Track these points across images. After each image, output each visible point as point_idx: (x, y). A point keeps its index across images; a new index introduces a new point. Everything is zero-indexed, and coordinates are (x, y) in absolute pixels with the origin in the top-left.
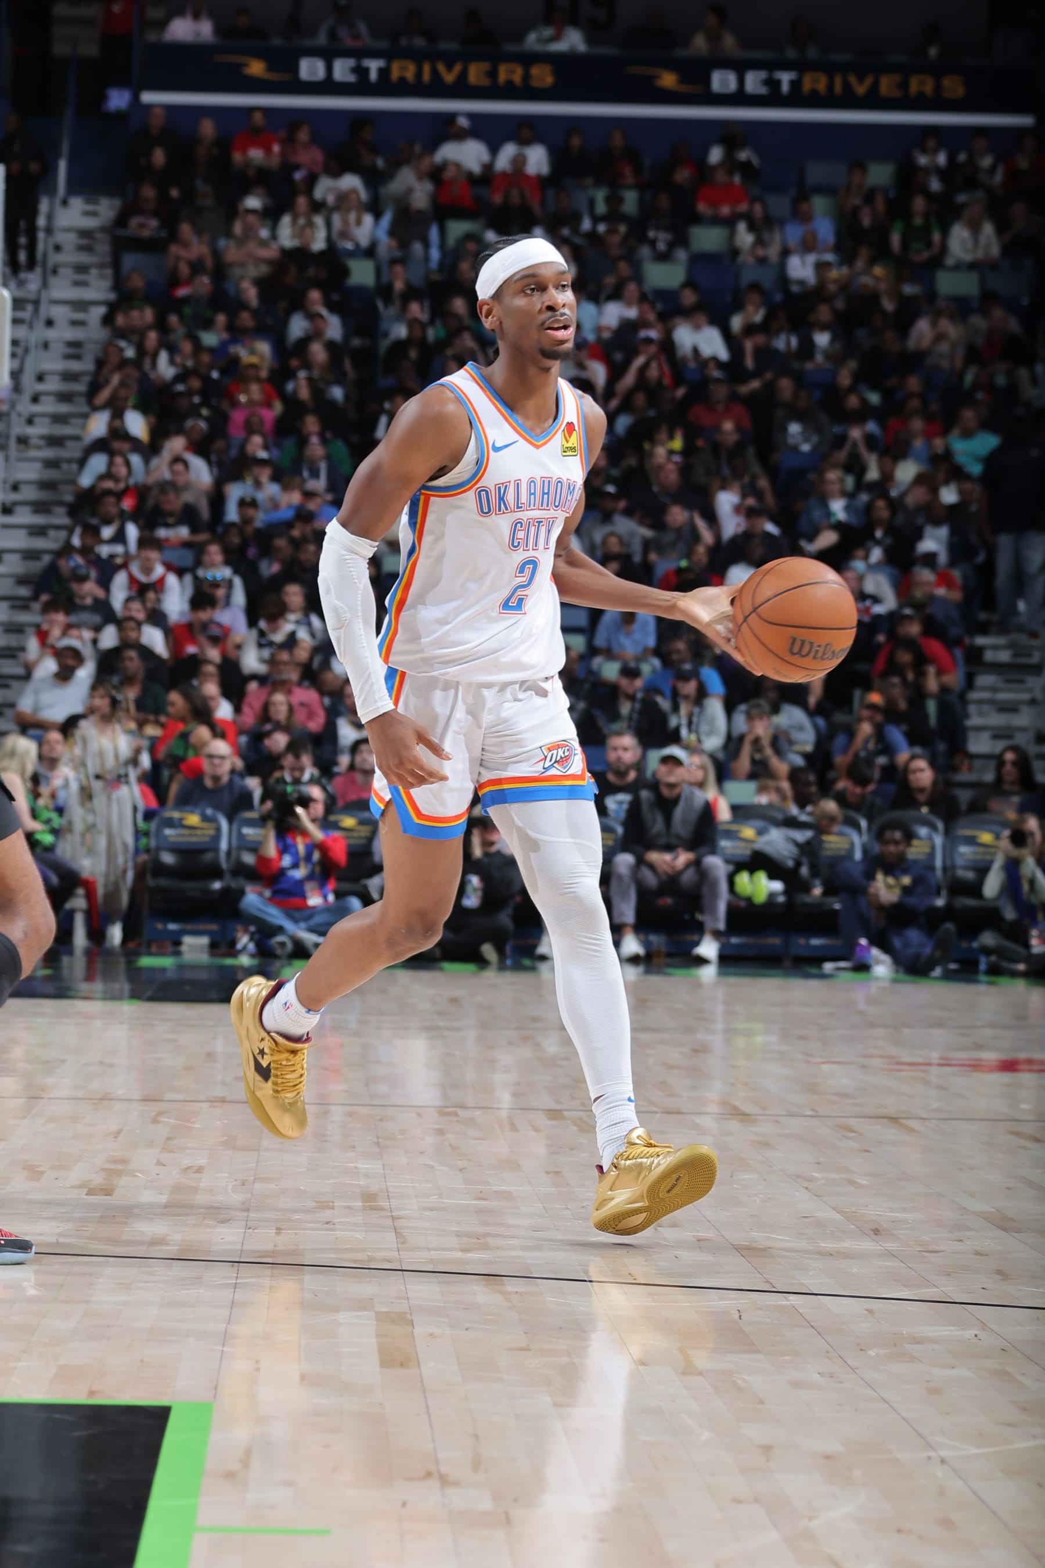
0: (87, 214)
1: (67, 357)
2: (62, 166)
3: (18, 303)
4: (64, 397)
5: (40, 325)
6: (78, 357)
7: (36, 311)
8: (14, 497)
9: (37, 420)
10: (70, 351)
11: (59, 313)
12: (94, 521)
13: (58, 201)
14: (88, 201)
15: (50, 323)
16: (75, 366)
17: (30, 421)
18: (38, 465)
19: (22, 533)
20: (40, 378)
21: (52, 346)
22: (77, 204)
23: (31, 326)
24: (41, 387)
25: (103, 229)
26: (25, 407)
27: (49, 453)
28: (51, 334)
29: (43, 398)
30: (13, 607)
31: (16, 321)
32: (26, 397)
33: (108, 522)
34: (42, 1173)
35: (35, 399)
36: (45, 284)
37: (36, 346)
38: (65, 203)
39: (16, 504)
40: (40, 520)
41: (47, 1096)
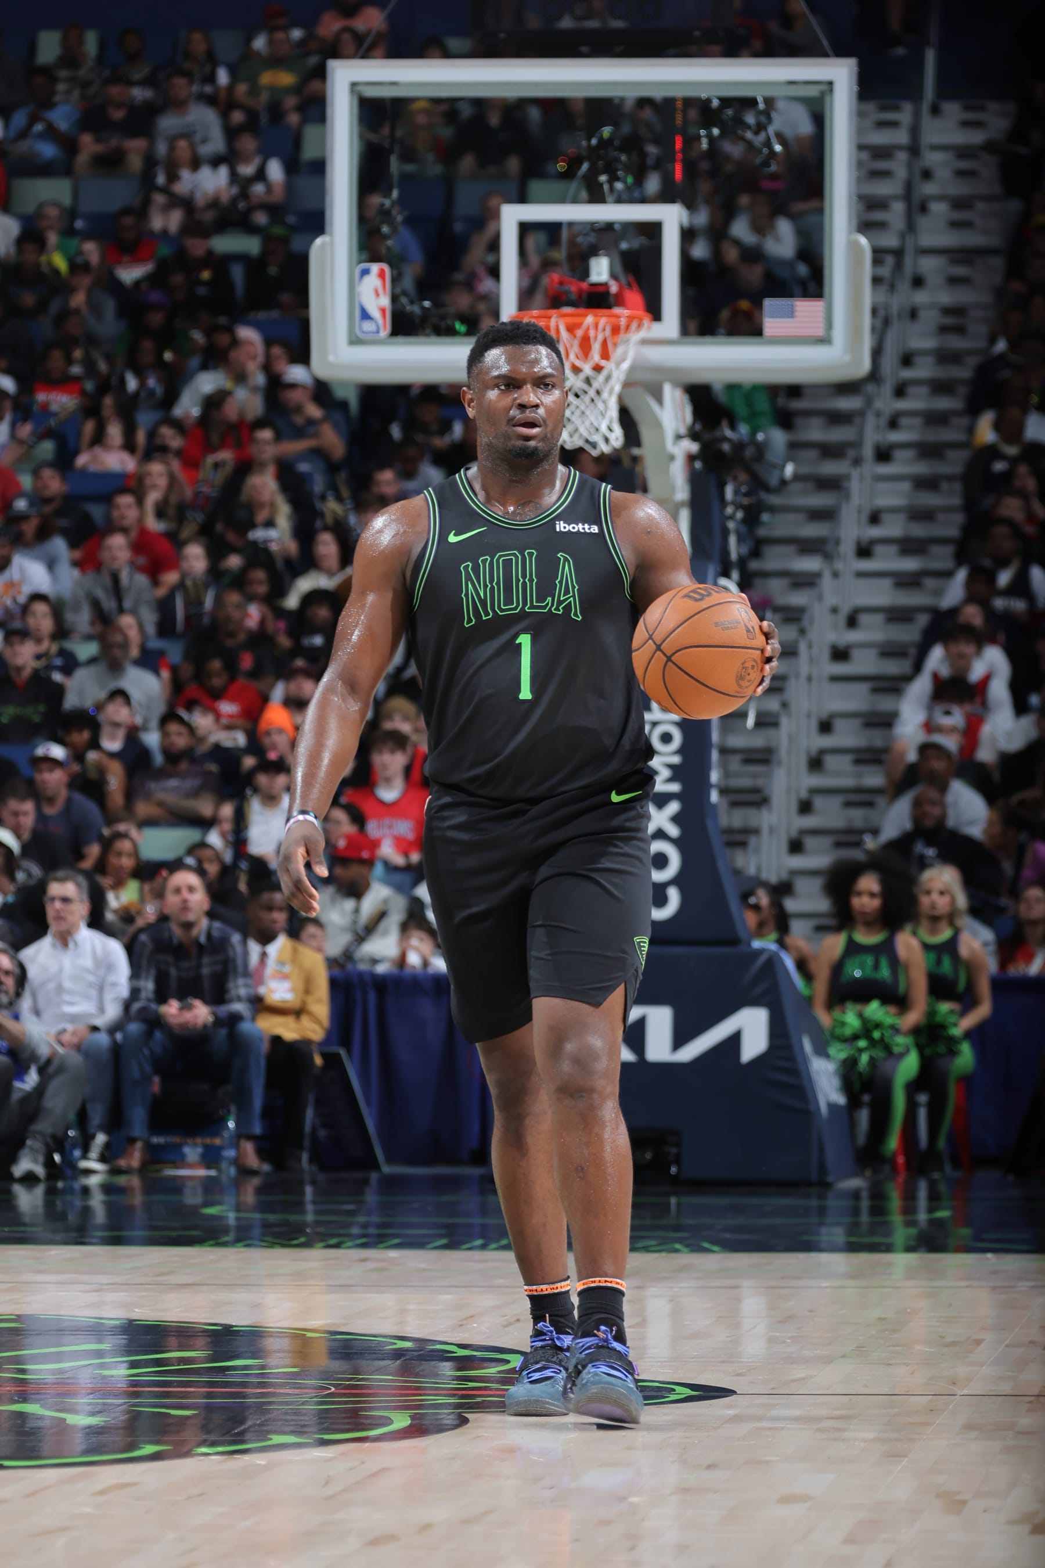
0: (966, 124)
1: (944, 330)
2: (930, 57)
3: (878, 255)
4: (940, 387)
5: (904, 286)
6: (959, 330)
7: (899, 265)
8: (875, 532)
9: (904, 421)
10: (950, 321)
11: (929, 265)
12: (987, 562)
13: (926, 106)
14: (967, 108)
15: (918, 282)
16: (956, 343)
17: (893, 424)
18: (906, 486)
19: (887, 583)
20: (907, 360)
21: (923, 314)
22: (952, 110)
23: (892, 288)
24: (907, 374)
25: (989, 147)
26: (885, 402)
27: (921, 468)
28: (921, 297)
29: (911, 390)
30: (875, 690)
31: (876, 281)
32: (887, 389)
33: (1003, 563)
34: (964, 1503)
35: (900, 392)
36: (911, 227)
37: (900, 315)
38: (935, 110)
39: (874, 542)
40: (910, 564)
41: (959, 1393)
